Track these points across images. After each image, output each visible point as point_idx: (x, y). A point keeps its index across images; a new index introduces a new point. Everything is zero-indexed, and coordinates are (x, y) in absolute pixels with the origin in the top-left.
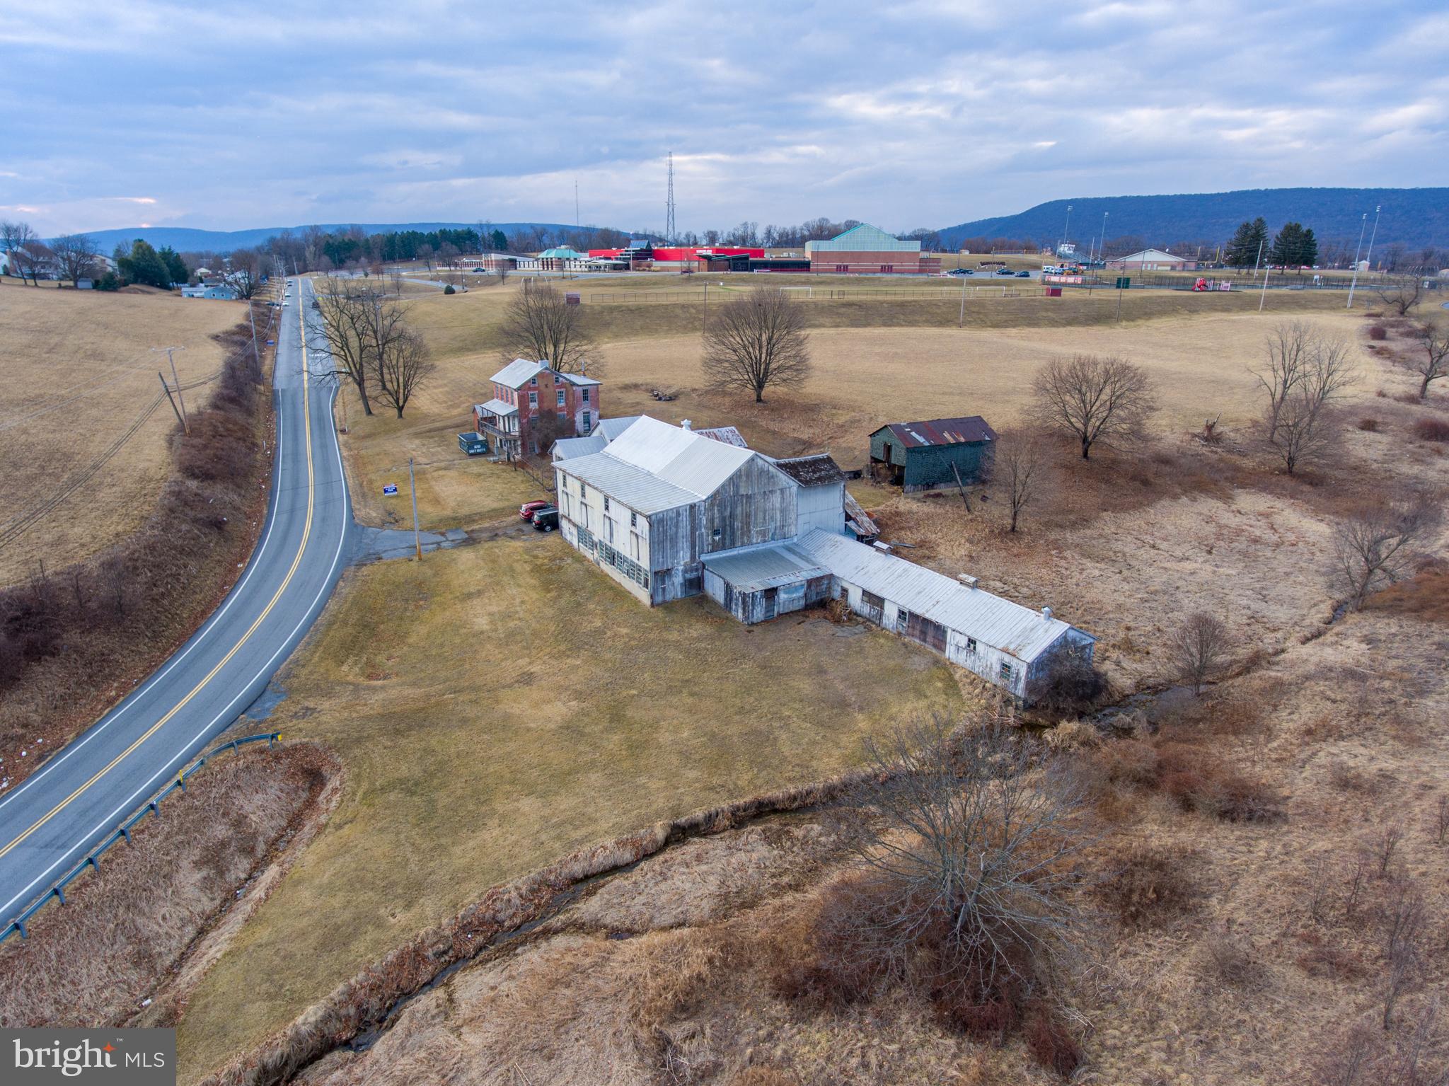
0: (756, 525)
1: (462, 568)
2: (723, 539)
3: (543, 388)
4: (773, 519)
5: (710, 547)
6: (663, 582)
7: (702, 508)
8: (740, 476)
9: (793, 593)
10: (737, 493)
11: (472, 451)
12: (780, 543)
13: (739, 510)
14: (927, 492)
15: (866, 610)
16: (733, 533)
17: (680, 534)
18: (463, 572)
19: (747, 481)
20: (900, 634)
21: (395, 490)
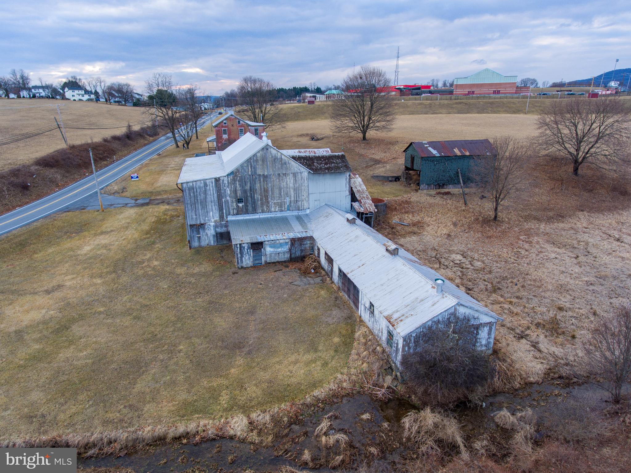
0: (273, 198)
1: (120, 217)
2: (246, 206)
3: (230, 126)
4: (287, 195)
5: (235, 211)
6: (199, 233)
7: (226, 182)
8: (257, 161)
9: (278, 248)
12: (295, 213)
13: (258, 186)
14: (439, 190)
15: (326, 266)
16: (254, 203)
17: (209, 199)
18: (118, 219)
19: (263, 165)
20: (339, 288)
21: (137, 177)
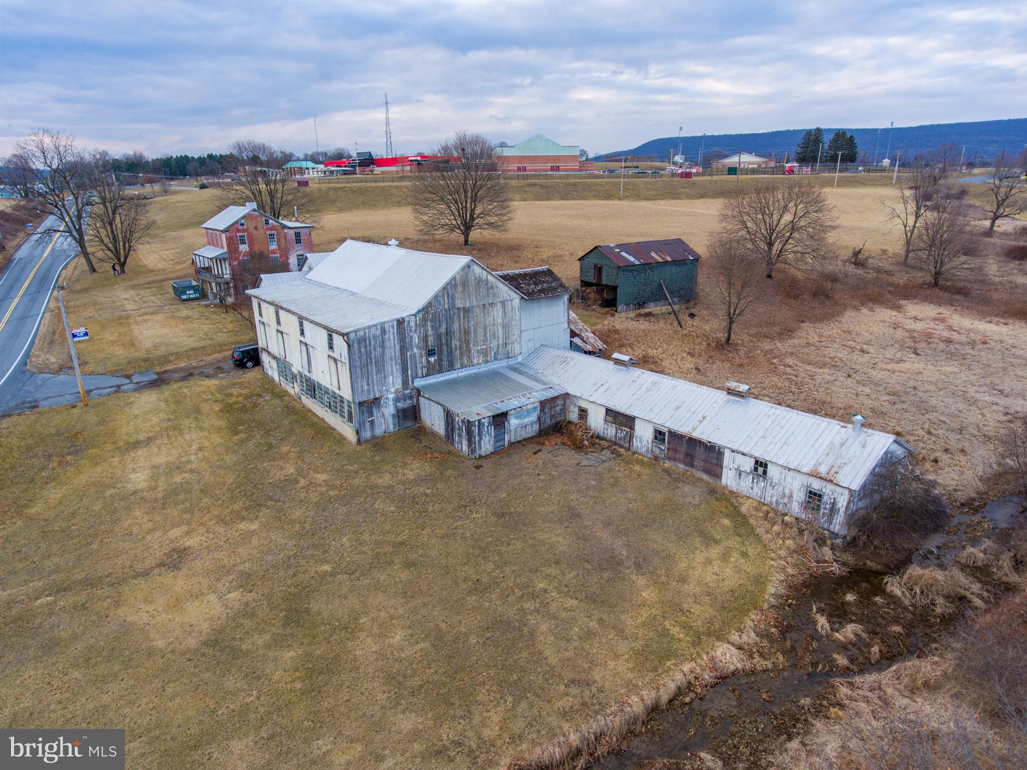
0: (476, 343)
1: (136, 412)
2: (440, 360)
3: (252, 230)
4: (494, 336)
5: (425, 371)
6: (371, 415)
7: (413, 324)
8: (455, 286)
9: (525, 417)
10: (452, 305)
11: (184, 297)
12: (504, 363)
13: (456, 326)
14: (638, 311)
15: (611, 431)
16: (450, 353)
17: (388, 355)
18: (137, 416)
19: (463, 292)
20: (656, 458)
21: (86, 334)
